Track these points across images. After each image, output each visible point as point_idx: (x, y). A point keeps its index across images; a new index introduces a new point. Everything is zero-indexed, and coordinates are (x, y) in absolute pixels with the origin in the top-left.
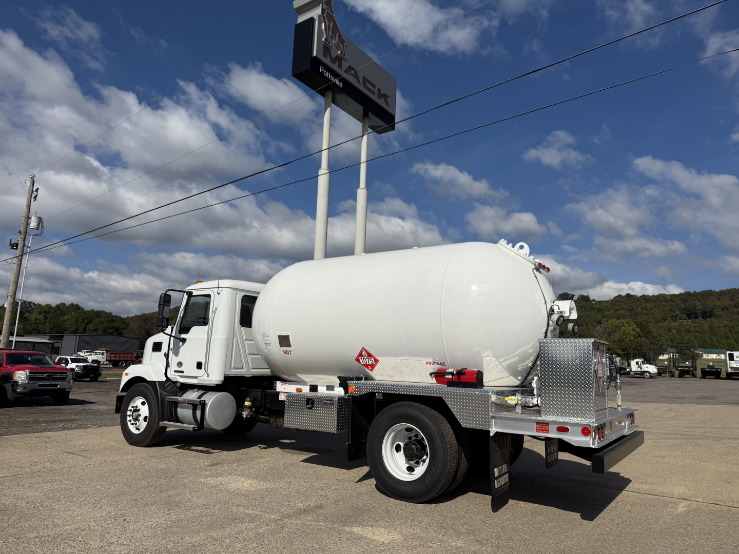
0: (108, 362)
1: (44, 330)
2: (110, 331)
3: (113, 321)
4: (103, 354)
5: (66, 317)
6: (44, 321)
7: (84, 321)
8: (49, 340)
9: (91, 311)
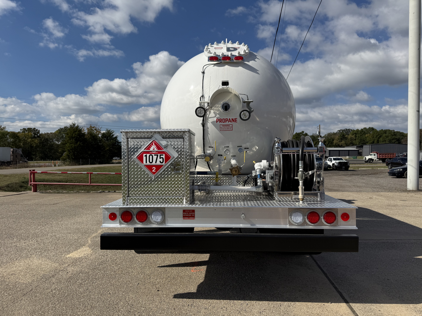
0: (378, 160)
1: (356, 143)
2: (394, 141)
3: (395, 135)
4: (374, 155)
5: (367, 135)
6: (355, 138)
7: (377, 136)
8: (356, 148)
9: (381, 130)
